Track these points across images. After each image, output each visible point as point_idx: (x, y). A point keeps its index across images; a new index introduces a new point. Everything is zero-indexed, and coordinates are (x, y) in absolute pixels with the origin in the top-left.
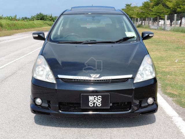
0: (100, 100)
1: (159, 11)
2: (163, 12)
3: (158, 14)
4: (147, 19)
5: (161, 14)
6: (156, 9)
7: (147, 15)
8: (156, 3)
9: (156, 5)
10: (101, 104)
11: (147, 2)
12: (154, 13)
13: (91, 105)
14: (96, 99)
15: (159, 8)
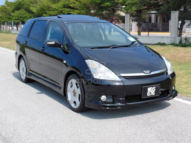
0: (154, 90)
1: (21, 16)
2: (26, 17)
3: (21, 19)
4: (6, 24)
5: (24, 19)
6: (18, 13)
7: (6, 20)
8: (16, 7)
9: (17, 9)
10: (154, 93)
11: (4, 6)
12: (17, 18)
13: (149, 94)
14: (152, 89)
15: (21, 13)
